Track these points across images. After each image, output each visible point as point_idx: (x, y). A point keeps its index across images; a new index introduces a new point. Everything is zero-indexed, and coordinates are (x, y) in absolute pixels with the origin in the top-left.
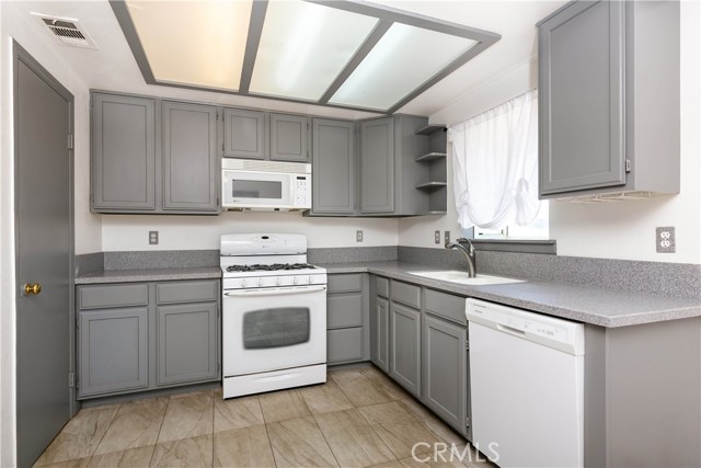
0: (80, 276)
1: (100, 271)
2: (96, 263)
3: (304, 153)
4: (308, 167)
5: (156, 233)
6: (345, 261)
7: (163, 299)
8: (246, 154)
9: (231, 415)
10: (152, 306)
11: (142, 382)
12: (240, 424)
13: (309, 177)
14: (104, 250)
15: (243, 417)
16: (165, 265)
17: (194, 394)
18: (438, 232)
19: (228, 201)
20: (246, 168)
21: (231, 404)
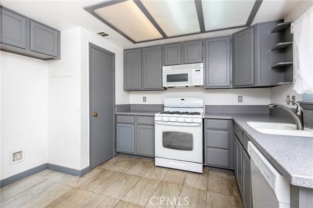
0: (117, 112)
1: (129, 111)
2: (127, 108)
3: (201, 59)
4: (202, 65)
5: (145, 97)
6: (230, 112)
7: (139, 122)
8: (173, 63)
9: (154, 172)
10: (136, 124)
11: (132, 151)
12: (154, 177)
13: (202, 70)
14: (130, 103)
15: (156, 175)
16: (148, 110)
17: (149, 160)
18: (288, 96)
19: (165, 84)
20: (172, 69)
21: (157, 169)
